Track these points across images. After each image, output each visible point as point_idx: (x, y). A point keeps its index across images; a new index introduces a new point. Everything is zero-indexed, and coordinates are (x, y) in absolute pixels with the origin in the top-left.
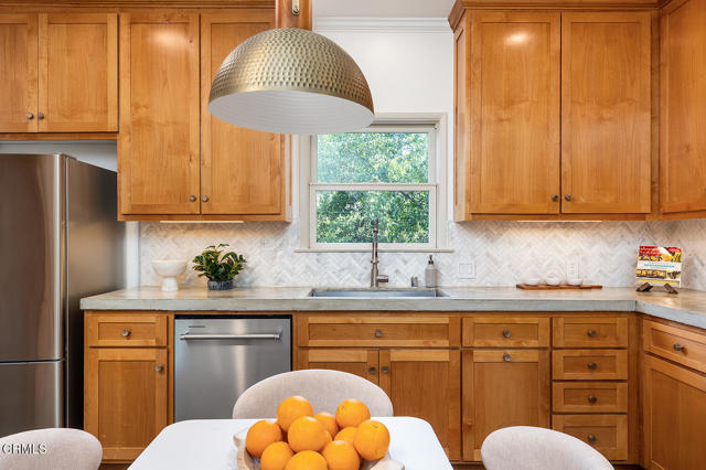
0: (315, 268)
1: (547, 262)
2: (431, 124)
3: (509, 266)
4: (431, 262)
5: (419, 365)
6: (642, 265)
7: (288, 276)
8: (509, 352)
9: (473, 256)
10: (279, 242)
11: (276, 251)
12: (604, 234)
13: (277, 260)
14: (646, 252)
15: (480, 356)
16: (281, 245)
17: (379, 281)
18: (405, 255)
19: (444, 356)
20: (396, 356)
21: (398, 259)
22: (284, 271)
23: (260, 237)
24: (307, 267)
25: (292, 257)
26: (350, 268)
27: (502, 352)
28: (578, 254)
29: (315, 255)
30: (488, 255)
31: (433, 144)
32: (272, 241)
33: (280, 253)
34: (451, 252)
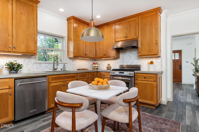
0: (39, 67)
2: (62, 38)
4: (64, 65)
6: (94, 65)
7: (32, 69)
9: (70, 64)
10: (29, 60)
11: (28, 63)
13: (29, 65)
14: (94, 64)
16: (30, 61)
17: (55, 69)
20: (68, 82)
22: (31, 68)
23: (24, 59)
24: (37, 67)
25: (33, 64)
26: (47, 67)
29: (39, 64)
30: (73, 64)
31: (63, 41)
32: (27, 60)
33: (29, 63)
34: (67, 63)
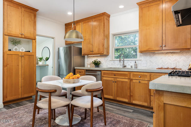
0: (113, 64)
1: (166, 63)
3: (156, 63)
5: (122, 82)
8: (140, 81)
9: (146, 61)
11: (106, 60)
12: (185, 55)
15: (134, 81)
17: (124, 66)
18: (130, 61)
19: (127, 80)
20: (118, 79)
21: (129, 62)
22: (108, 64)
25: (109, 61)
27: (139, 81)
28: (176, 60)
30: (150, 61)
34: (141, 60)
